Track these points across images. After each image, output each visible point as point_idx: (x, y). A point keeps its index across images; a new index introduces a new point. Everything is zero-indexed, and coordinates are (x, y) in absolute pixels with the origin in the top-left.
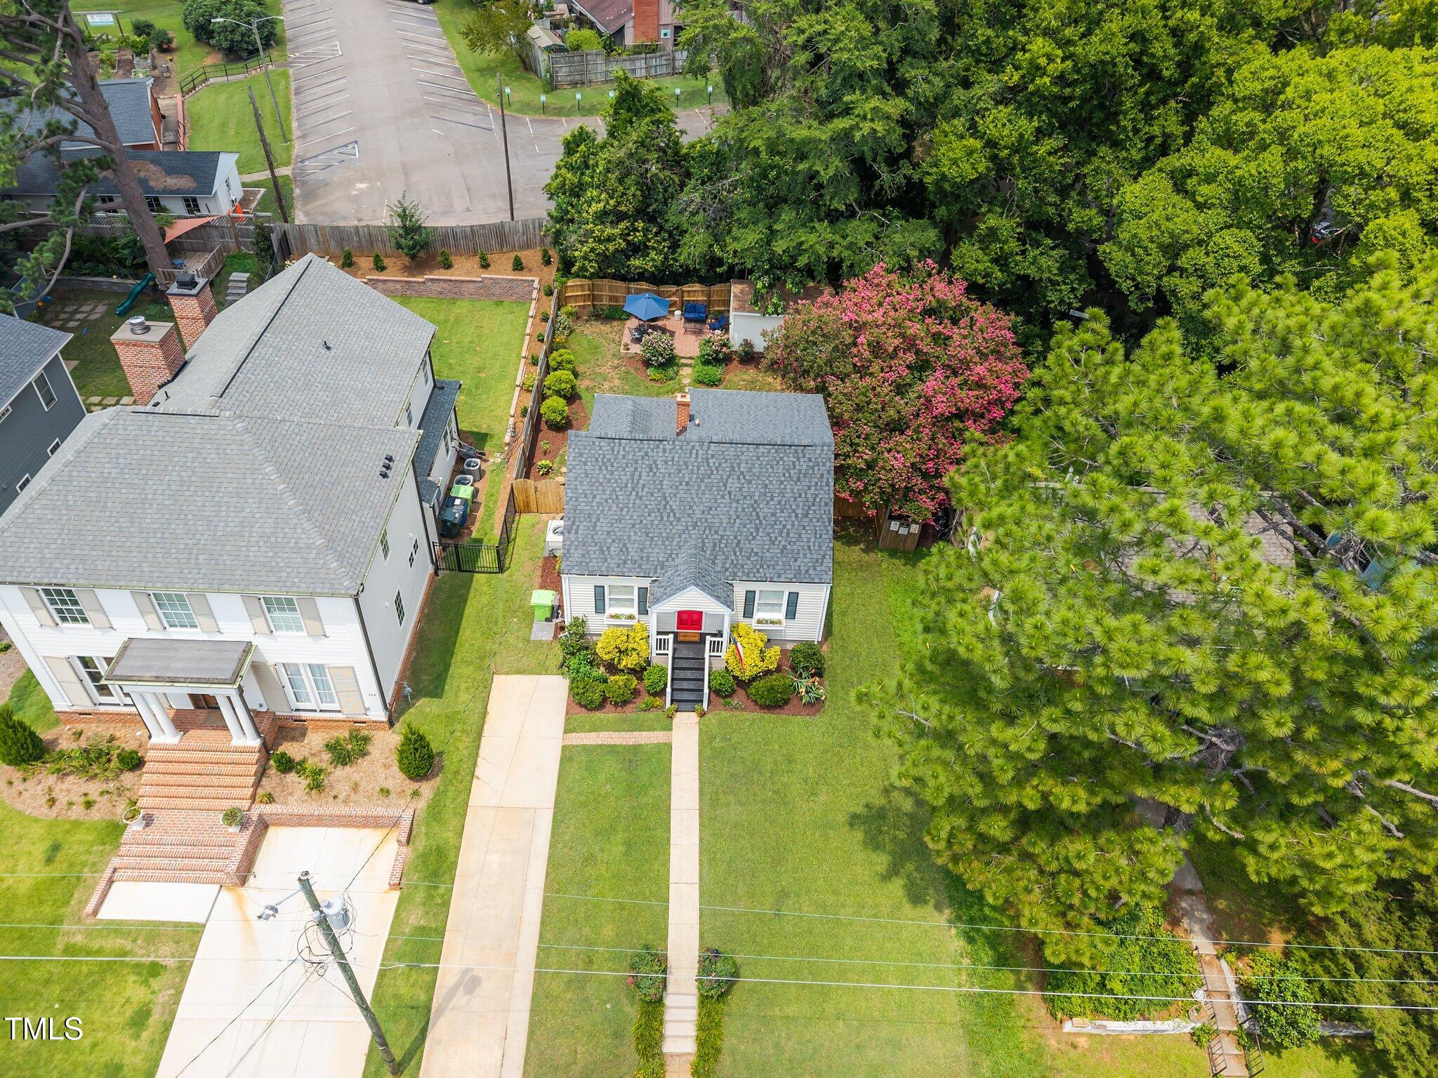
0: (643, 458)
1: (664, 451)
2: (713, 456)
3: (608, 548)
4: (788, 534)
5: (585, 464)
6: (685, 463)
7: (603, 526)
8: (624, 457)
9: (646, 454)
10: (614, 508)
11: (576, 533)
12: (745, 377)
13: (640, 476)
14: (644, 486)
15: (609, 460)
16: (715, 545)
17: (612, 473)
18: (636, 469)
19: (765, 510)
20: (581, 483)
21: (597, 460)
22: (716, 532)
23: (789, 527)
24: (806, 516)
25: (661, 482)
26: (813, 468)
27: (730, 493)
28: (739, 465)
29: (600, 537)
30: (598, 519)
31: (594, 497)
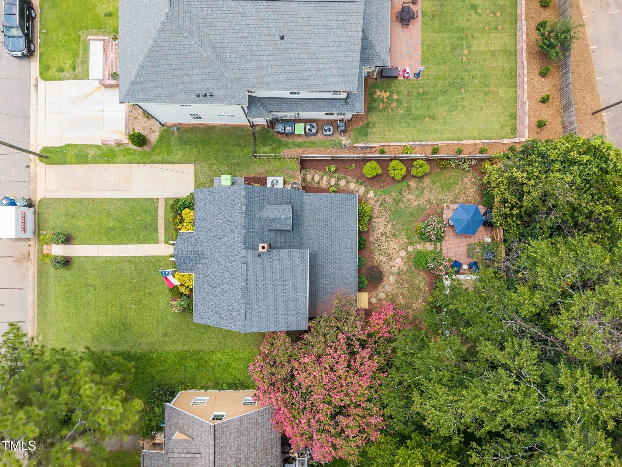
0: (235, 226)
1: (238, 237)
2: (237, 264)
3: (203, 211)
4: (210, 302)
5: (232, 195)
6: (234, 249)
7: (211, 207)
8: (235, 215)
9: (237, 228)
10: (217, 212)
11: (209, 194)
12: (422, 284)
13: (229, 225)
14: (225, 227)
15: (234, 208)
16: (206, 264)
17: (229, 210)
18: (231, 222)
19: (218, 290)
20: (225, 194)
21: (234, 201)
22: (210, 265)
23: (212, 303)
24: (216, 313)
25: (227, 236)
26: (233, 319)
27: (223, 273)
28: (233, 278)
29: (207, 207)
30: (213, 205)
31: (221, 202)
